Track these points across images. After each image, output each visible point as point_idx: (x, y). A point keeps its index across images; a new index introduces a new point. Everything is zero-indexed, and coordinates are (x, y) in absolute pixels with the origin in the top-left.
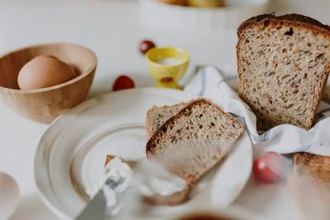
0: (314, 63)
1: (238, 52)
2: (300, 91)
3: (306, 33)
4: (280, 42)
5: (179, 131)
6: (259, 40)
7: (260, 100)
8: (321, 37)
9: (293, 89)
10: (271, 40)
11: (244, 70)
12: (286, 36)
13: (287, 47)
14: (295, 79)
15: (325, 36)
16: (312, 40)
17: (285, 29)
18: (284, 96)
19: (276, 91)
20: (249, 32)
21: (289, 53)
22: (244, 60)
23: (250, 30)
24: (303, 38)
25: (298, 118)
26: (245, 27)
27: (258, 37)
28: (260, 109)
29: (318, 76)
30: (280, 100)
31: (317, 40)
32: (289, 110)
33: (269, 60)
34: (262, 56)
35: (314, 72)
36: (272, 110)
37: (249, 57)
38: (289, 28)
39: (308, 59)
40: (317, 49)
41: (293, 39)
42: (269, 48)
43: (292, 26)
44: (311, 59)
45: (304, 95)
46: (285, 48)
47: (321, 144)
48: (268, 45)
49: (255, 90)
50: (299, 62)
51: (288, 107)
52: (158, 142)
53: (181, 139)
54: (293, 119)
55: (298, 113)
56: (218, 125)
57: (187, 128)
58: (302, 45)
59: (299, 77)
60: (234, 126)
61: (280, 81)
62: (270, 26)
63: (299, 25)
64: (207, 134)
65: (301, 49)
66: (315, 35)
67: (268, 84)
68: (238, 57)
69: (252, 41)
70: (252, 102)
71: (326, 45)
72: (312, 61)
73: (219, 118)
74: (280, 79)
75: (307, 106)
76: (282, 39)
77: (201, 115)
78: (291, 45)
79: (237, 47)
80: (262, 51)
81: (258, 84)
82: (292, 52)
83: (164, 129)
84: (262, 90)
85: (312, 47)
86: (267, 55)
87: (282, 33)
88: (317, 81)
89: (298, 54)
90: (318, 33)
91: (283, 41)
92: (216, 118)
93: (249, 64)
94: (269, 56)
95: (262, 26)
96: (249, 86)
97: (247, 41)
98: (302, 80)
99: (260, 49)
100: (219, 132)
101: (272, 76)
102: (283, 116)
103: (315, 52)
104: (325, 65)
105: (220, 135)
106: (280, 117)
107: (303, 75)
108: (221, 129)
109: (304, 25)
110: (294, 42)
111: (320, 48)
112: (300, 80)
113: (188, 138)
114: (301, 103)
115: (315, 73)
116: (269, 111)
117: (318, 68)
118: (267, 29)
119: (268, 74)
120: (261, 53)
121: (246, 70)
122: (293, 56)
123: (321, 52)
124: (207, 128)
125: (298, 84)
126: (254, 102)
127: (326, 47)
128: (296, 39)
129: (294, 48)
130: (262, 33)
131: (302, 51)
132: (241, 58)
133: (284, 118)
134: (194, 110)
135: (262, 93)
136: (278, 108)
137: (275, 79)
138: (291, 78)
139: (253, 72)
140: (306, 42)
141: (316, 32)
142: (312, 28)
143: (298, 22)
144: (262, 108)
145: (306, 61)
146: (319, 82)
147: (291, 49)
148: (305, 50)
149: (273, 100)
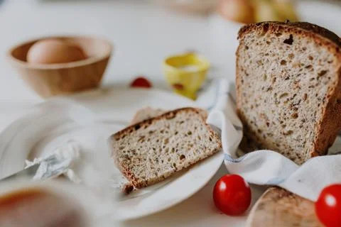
0: (315, 82)
1: (237, 60)
2: (299, 115)
3: (308, 42)
4: (278, 51)
5: (151, 132)
6: (259, 47)
7: (257, 120)
8: (324, 49)
9: (292, 112)
10: (270, 49)
11: (242, 81)
12: (286, 45)
13: (286, 58)
14: (294, 100)
15: (329, 48)
16: (314, 52)
17: (285, 36)
18: (282, 120)
19: (273, 111)
20: (249, 36)
21: (289, 66)
22: (242, 70)
23: (249, 35)
24: (304, 49)
25: (297, 150)
26: (245, 31)
27: (258, 44)
28: (257, 132)
29: (319, 99)
30: (277, 123)
31: (320, 53)
32: (288, 137)
33: (268, 72)
34: (261, 67)
35: (315, 93)
36: (269, 134)
37: (248, 66)
38: (289, 34)
39: (309, 76)
40: (320, 65)
41: (294, 48)
42: (267, 57)
43: (292, 33)
44: (312, 77)
45: (304, 121)
46: (283, 59)
47: (299, 181)
48: (267, 54)
49: (252, 107)
50: (299, 78)
51: (287, 134)
52: (124, 137)
53: (149, 140)
54: (292, 150)
55: (298, 143)
56: (195, 136)
57: (162, 132)
58: (302, 57)
59: (298, 97)
60: (211, 140)
61: (278, 100)
62: (269, 31)
63: (300, 32)
64: (179, 141)
65: (302, 62)
66: (317, 46)
67: (265, 102)
68: (237, 66)
69: (252, 48)
70: (249, 122)
71: (329, 60)
72: (313, 79)
73: (199, 128)
74: (278, 96)
75: (308, 136)
76: (281, 48)
77: (182, 122)
78: (291, 56)
79: (237, 54)
80: (260, 61)
81: (256, 100)
82: (291, 65)
83: (137, 127)
84: (259, 108)
85: (313, 61)
86: (265, 66)
87: (282, 41)
88: (319, 105)
89: (298, 69)
90: (320, 44)
91: (282, 50)
92: (196, 128)
93: (247, 75)
94: (267, 67)
95: (262, 31)
96: (247, 102)
97: (247, 48)
98: (302, 102)
99: (259, 58)
100: (192, 143)
101: (269, 92)
102: (281, 144)
103: (317, 68)
104: (327, 86)
105: (192, 146)
106: (278, 145)
107: (303, 95)
108: (195, 140)
109: (305, 33)
110: (295, 53)
111: (322, 63)
112: (300, 101)
113: (158, 141)
114: (300, 132)
115: (317, 95)
116: (266, 136)
117: (320, 89)
118: (266, 35)
119: (265, 89)
120: (260, 62)
121: (245, 82)
122: (293, 69)
123: (323, 69)
124: (182, 135)
125: (297, 106)
126: (252, 122)
127: (329, 62)
128: (296, 49)
129: (294, 60)
130: (262, 39)
131: (303, 65)
132: (239, 67)
133: (282, 148)
134: (178, 115)
135: (260, 112)
136: (275, 133)
137: (273, 96)
138: (289, 97)
139: (251, 85)
140: (308, 55)
141: (319, 42)
142: (314, 37)
143: (299, 29)
144: (259, 131)
145: (306, 78)
146: (320, 107)
147: (291, 61)
148: (307, 64)
149: (270, 122)
